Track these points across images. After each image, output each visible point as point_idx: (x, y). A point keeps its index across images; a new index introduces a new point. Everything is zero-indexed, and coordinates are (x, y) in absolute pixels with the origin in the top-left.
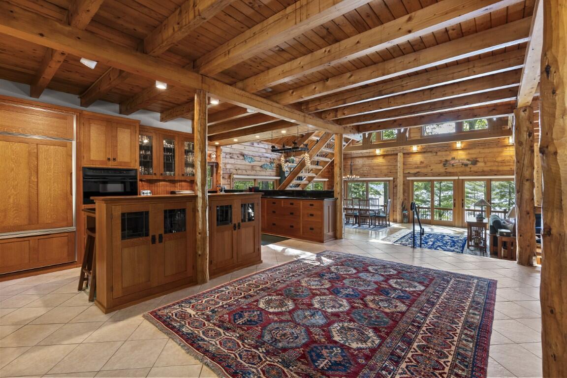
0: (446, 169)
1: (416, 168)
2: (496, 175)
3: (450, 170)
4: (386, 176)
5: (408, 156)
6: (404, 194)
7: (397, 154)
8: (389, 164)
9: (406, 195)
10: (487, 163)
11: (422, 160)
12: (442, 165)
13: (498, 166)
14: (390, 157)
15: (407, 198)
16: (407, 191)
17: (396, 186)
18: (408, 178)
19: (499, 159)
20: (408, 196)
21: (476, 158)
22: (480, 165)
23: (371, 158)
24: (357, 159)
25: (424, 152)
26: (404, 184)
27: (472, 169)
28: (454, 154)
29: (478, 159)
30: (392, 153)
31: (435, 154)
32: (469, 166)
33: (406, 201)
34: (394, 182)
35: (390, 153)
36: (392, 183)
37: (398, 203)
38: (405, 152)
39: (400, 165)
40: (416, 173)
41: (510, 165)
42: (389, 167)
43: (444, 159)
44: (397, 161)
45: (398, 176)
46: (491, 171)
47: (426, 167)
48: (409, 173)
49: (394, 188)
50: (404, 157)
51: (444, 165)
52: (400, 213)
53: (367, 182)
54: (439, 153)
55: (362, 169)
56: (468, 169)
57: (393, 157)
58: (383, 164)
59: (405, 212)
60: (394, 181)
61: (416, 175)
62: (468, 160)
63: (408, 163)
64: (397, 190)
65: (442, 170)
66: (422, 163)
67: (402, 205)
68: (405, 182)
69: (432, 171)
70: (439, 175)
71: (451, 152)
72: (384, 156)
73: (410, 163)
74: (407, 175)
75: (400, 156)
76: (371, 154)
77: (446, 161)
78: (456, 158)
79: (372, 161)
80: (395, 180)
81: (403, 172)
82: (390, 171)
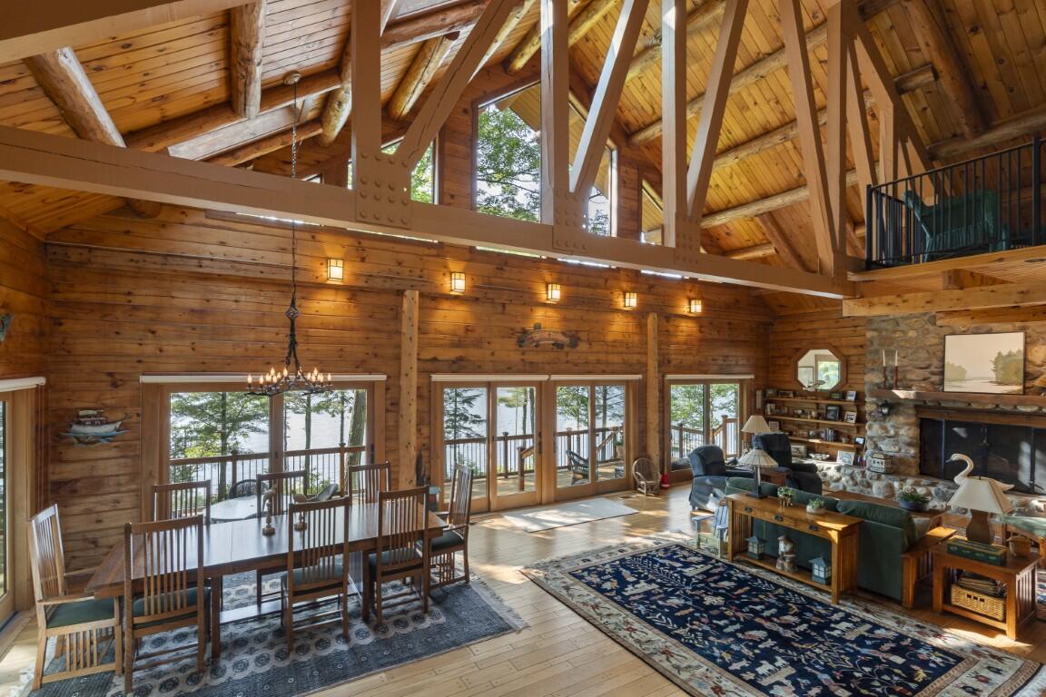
0: (523, 353)
1: (453, 345)
2: (604, 372)
3: (530, 357)
5: (433, 304)
6: (418, 430)
7: (400, 293)
8: (369, 323)
9: (425, 430)
10: (593, 344)
11: (470, 321)
12: (514, 341)
13: (607, 353)
14: (374, 300)
16: (426, 419)
18: (436, 378)
19: (610, 338)
21: (577, 331)
22: (583, 346)
24: (231, 288)
25: (477, 299)
26: (419, 396)
27: (569, 358)
28: (540, 315)
29: (580, 335)
30: (387, 285)
31: (500, 308)
32: (566, 349)
33: (425, 454)
34: (389, 390)
35: (379, 283)
36: (380, 391)
38: (423, 289)
39: (409, 329)
40: (454, 362)
41: (621, 353)
42: (371, 335)
43: (518, 327)
46: (598, 362)
47: (478, 344)
48: (435, 359)
49: (387, 411)
50: (421, 308)
51: (520, 342)
54: (508, 308)
55: (252, 335)
56: (563, 357)
60: (389, 385)
61: (455, 367)
62: (563, 333)
63: (433, 327)
64: (398, 417)
65: (516, 357)
66: (467, 329)
68: (425, 390)
69: (491, 358)
70: (509, 370)
71: (534, 308)
72: (351, 291)
73: (436, 327)
74: (429, 366)
75: (411, 301)
77: (524, 332)
78: (542, 326)
79: (304, 303)
80: (392, 381)
81: (418, 354)
82: (376, 351)
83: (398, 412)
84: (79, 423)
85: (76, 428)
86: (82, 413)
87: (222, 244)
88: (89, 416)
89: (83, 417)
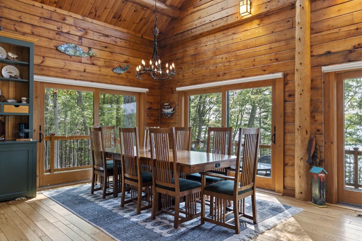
1: (350, 35)
4: (264, 71)
6: (313, 117)
8: (273, 37)
9: (320, 118)
14: (274, 19)
15: (322, 128)
16: (322, 108)
17: (292, 95)
18: (325, 69)
20: (327, 122)
23: (231, 31)
24: (204, 40)
26: (313, 88)
33: (321, 138)
34: (286, 84)
35: (274, 5)
36: (280, 86)
37: (298, 142)
39: (301, 33)
40: (350, 51)
42: (274, 45)
44: (293, 27)
45: (297, 66)
48: (329, 53)
49: (285, 101)
52: (302, 171)
53: (224, 89)
55: (212, 62)
57: (282, 16)
58: (259, 41)
59: (316, 170)
60: (286, 80)
61: (353, 55)
64: (294, 105)
67: (309, 150)
68: (318, 82)
73: (331, 23)
74: (323, 60)
76: (231, 20)
79: (235, 36)
80: (289, 78)
81: (311, 52)
82: (277, 56)
83: (294, 101)
84: (165, 108)
85: (164, 110)
86: (165, 104)
87: (200, 18)
88: (166, 105)
89: (165, 106)
